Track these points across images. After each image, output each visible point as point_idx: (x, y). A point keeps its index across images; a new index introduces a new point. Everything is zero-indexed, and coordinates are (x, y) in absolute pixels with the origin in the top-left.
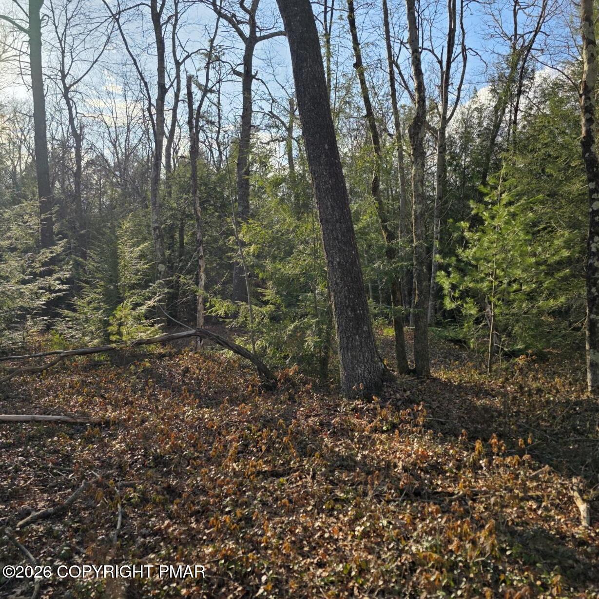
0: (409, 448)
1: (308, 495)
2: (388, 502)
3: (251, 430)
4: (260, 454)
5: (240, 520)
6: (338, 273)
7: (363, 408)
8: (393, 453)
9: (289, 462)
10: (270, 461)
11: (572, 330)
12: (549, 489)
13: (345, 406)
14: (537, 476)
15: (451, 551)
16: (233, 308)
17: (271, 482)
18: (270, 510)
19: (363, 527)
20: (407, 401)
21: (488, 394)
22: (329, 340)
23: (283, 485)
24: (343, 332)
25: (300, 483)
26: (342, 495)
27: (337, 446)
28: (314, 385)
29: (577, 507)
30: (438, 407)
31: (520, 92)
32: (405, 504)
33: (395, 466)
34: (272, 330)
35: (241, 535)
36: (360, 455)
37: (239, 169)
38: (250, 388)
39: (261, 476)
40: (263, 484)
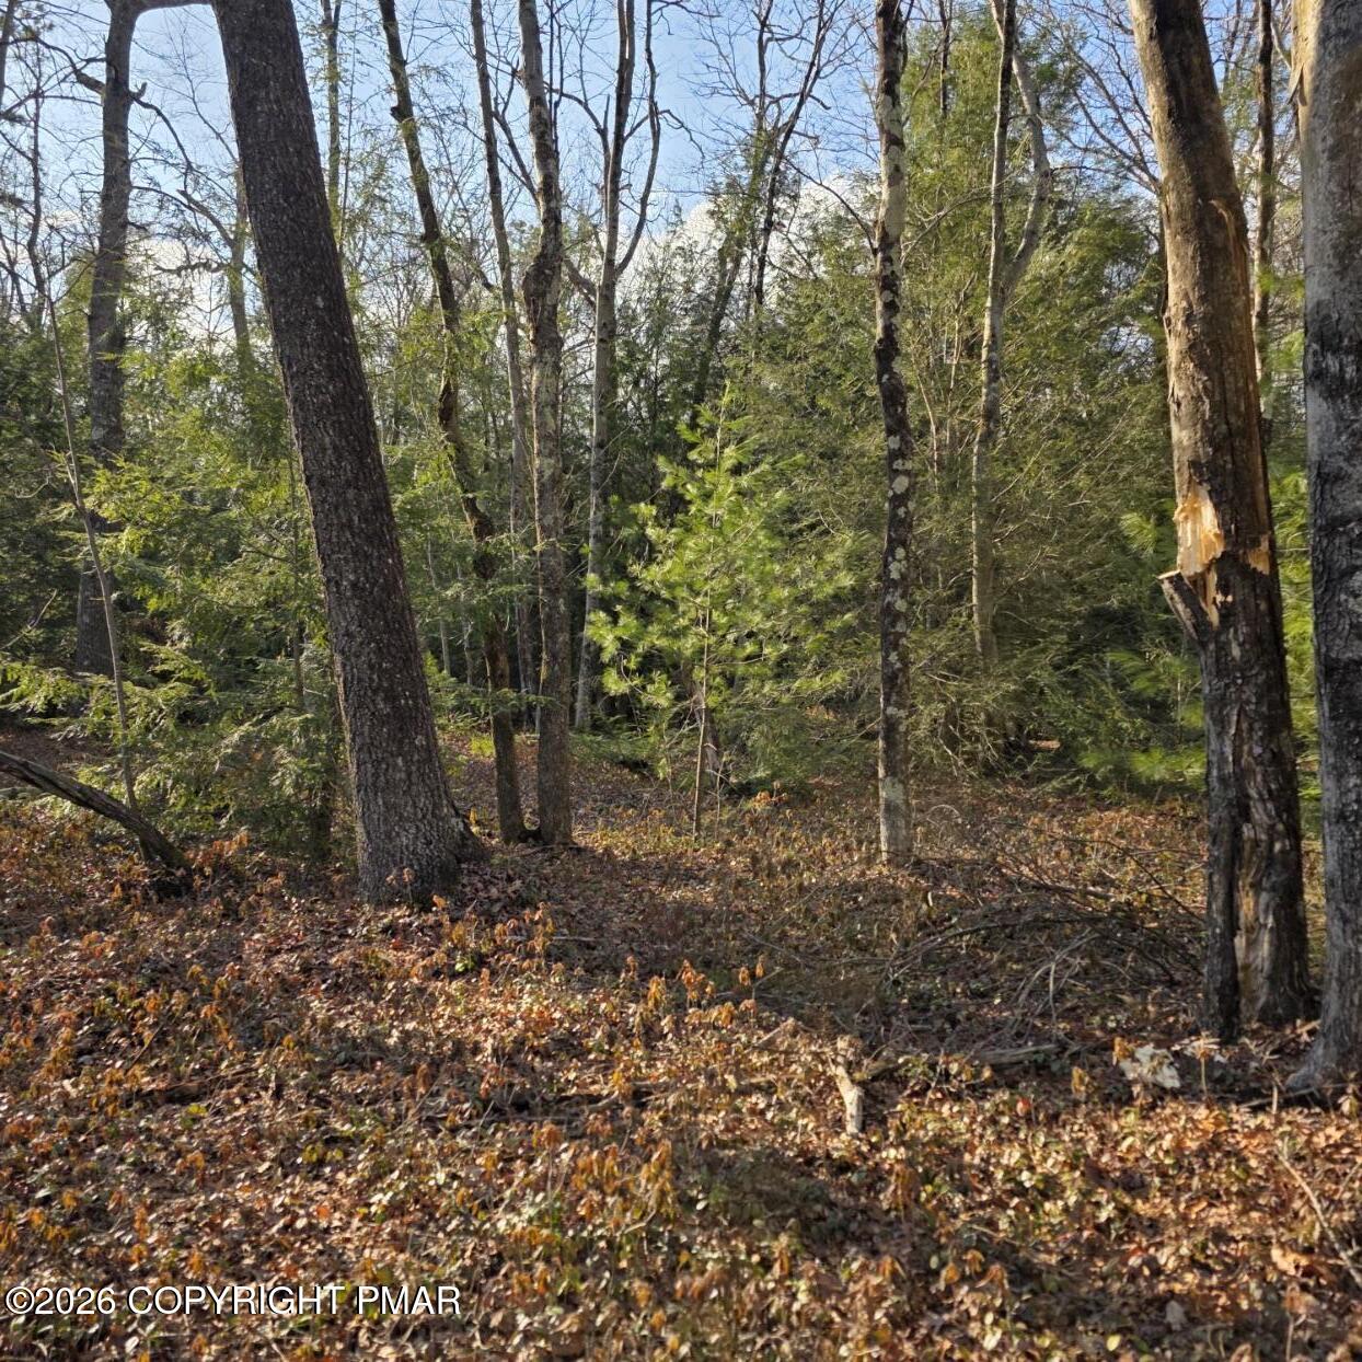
0: (511, 1007)
1: (260, 1137)
2: (454, 1131)
3: (114, 995)
4: (137, 1052)
5: (76, 1216)
6: (353, 610)
7: (410, 925)
8: (474, 1021)
9: (215, 1064)
10: (165, 1068)
11: (862, 737)
12: (794, 1067)
13: (368, 922)
14: (771, 1042)
15: (582, 1219)
16: (70, 688)
17: (165, 1117)
18: (159, 1183)
19: (390, 1194)
20: (513, 902)
21: (690, 876)
22: (332, 769)
23: (196, 1120)
24: (364, 748)
25: (243, 1111)
26: (347, 1127)
27: (342, 1016)
28: (292, 878)
29: (840, 1097)
30: (582, 911)
31: (770, 226)
32: (492, 1130)
33: (477, 1049)
34: (182, 746)
35: (78, 1251)
36: (395, 1033)
37: (95, 332)
38: (118, 892)
39: (137, 1105)
40: (142, 1123)
